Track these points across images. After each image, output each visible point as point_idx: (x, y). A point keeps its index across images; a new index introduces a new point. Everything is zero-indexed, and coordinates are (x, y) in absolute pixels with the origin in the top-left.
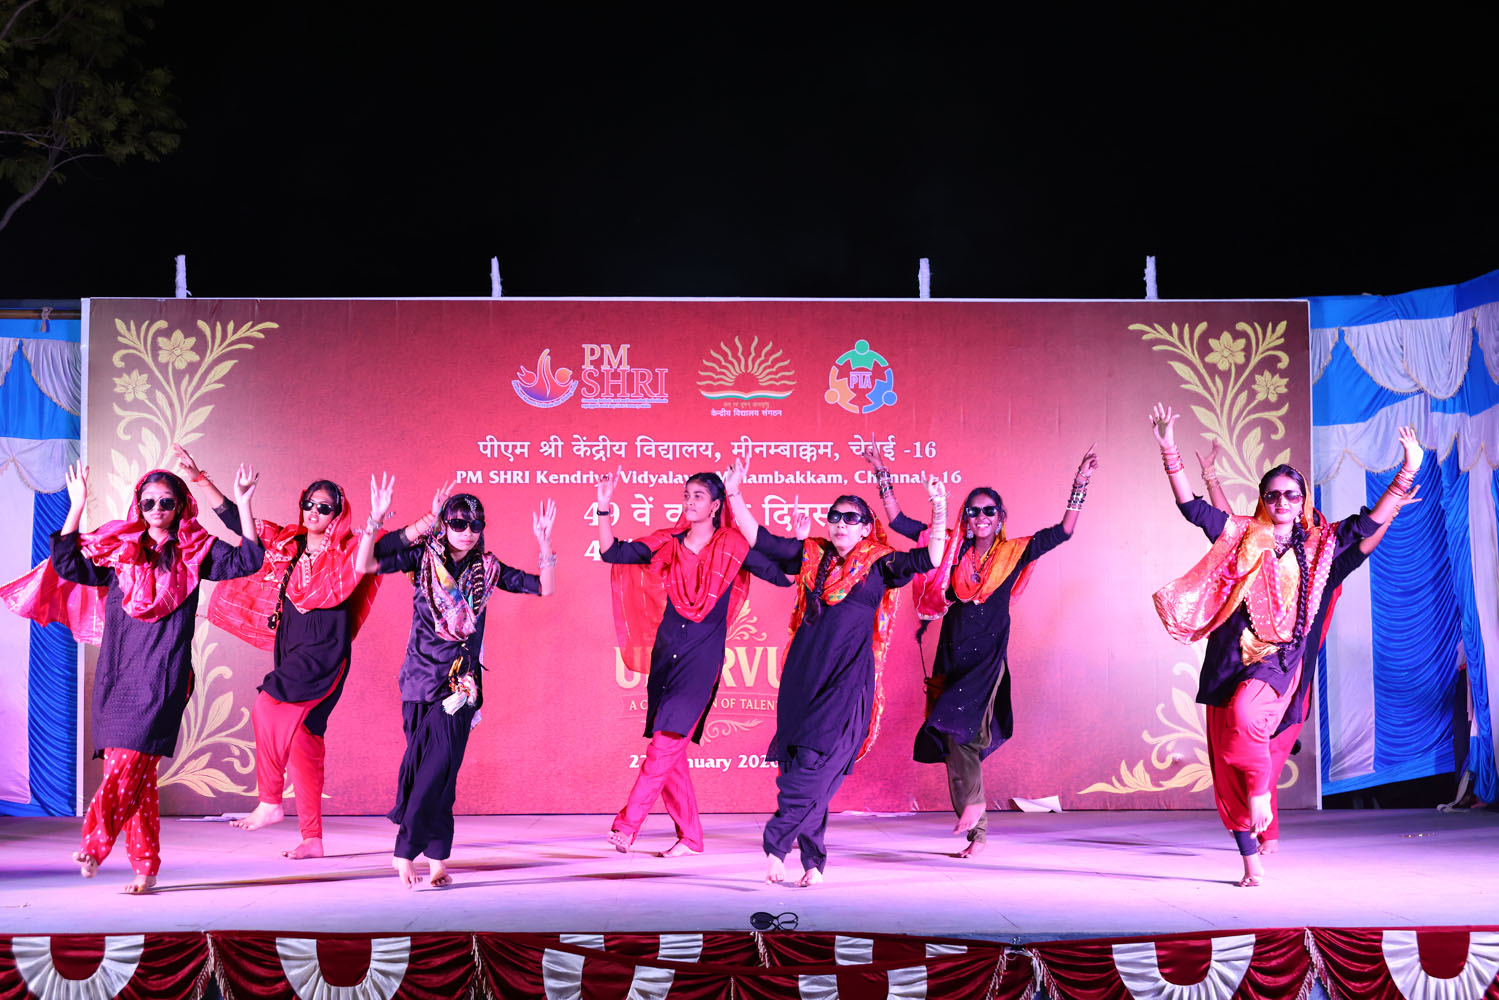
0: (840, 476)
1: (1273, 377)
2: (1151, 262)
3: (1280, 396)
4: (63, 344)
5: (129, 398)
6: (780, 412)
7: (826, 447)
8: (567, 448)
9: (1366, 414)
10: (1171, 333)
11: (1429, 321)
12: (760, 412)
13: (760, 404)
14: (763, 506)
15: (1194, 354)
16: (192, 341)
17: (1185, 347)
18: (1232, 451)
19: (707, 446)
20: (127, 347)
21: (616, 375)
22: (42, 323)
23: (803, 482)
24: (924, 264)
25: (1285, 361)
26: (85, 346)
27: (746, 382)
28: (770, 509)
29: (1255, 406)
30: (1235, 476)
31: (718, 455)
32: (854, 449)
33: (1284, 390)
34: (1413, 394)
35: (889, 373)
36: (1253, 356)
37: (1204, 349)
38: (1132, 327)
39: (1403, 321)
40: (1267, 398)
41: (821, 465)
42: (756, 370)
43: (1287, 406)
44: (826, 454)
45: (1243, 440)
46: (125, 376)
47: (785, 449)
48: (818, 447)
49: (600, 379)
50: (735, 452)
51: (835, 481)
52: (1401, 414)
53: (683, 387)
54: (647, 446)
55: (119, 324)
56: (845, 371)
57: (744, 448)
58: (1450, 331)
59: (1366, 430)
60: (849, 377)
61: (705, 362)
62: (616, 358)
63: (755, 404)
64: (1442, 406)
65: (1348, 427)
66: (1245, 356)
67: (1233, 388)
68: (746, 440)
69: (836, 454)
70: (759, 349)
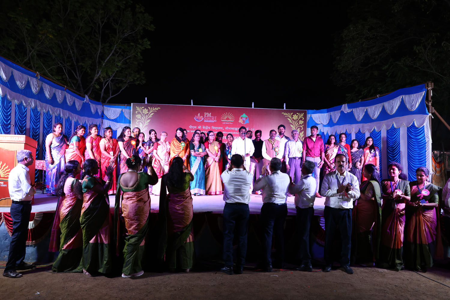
1: (302, 121)
2: (285, 104)
4: (128, 110)
5: (138, 118)
6: (232, 123)
8: (202, 127)
10: (288, 114)
11: (323, 114)
12: (230, 123)
16: (148, 110)
17: (290, 116)
19: (222, 128)
20: (138, 110)
21: (209, 117)
22: (125, 107)
23: (235, 133)
24: (253, 103)
25: (303, 119)
26: (132, 110)
27: (228, 119)
33: (303, 123)
35: (248, 118)
37: (292, 117)
38: (282, 113)
39: (319, 114)
42: (229, 117)
43: (303, 125)
46: (138, 115)
47: (233, 129)
49: (207, 118)
50: (226, 129)
53: (219, 119)
54: (213, 128)
55: (137, 107)
56: (242, 118)
58: (326, 115)
61: (222, 116)
62: (209, 115)
64: (324, 126)
66: (298, 118)
67: (296, 122)
68: (227, 127)
70: (230, 114)
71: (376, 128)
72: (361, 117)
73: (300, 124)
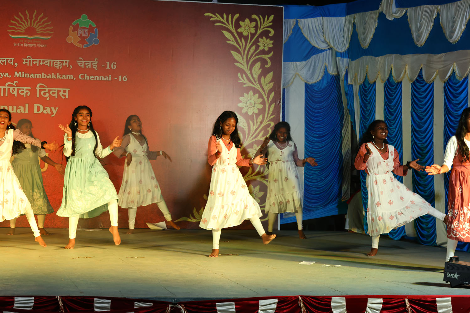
0: (72, 76)
1: (267, 39)
3: (269, 48)
6: (46, 46)
7: (66, 62)
9: (306, 58)
10: (223, 18)
11: (335, 18)
12: (36, 45)
13: (36, 42)
14: (36, 88)
15: (233, 28)
17: (229, 24)
18: (248, 72)
19: (11, 60)
23: (55, 78)
25: (272, 33)
27: (30, 32)
28: (40, 90)
29: (258, 53)
30: (248, 83)
31: (16, 64)
32: (79, 64)
33: (271, 46)
34: (326, 50)
35: (96, 30)
36: (259, 30)
37: (237, 26)
38: (206, 14)
39: (323, 17)
40: (264, 49)
41: (64, 70)
42: (35, 25)
43: (273, 52)
44: (66, 65)
45: (252, 67)
47: (47, 62)
48: (63, 62)
50: (24, 63)
51: (70, 78)
52: (321, 58)
56: (76, 28)
57: (28, 61)
58: (344, 23)
59: (307, 64)
60: (77, 30)
61: (11, 21)
63: (34, 41)
65: (298, 63)
66: (255, 30)
67: (249, 43)
68: (29, 58)
69: (71, 66)
70: (37, 17)
71: (456, 69)
72: (425, 36)
73: (261, 48)
